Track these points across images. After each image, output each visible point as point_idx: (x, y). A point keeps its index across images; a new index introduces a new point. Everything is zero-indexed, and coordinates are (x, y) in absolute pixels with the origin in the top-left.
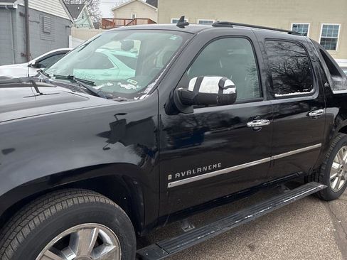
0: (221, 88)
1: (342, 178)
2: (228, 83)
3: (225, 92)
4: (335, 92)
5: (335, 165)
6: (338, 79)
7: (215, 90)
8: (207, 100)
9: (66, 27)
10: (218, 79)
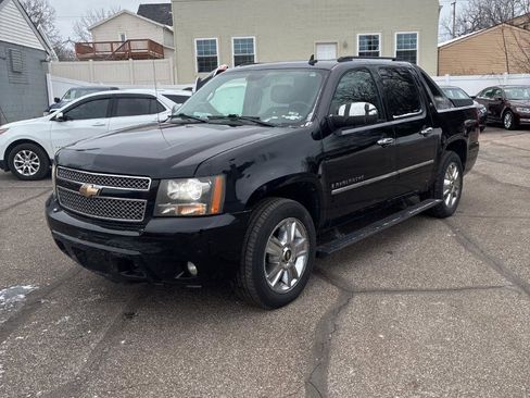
0: (367, 110)
1: (454, 195)
2: (371, 106)
3: (370, 113)
4: (439, 111)
5: (447, 182)
6: (440, 99)
7: (362, 112)
8: (357, 121)
9: (42, 61)
10: (363, 104)
